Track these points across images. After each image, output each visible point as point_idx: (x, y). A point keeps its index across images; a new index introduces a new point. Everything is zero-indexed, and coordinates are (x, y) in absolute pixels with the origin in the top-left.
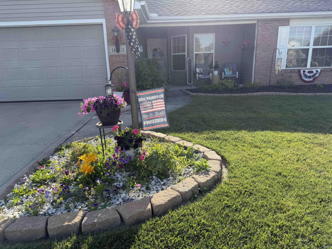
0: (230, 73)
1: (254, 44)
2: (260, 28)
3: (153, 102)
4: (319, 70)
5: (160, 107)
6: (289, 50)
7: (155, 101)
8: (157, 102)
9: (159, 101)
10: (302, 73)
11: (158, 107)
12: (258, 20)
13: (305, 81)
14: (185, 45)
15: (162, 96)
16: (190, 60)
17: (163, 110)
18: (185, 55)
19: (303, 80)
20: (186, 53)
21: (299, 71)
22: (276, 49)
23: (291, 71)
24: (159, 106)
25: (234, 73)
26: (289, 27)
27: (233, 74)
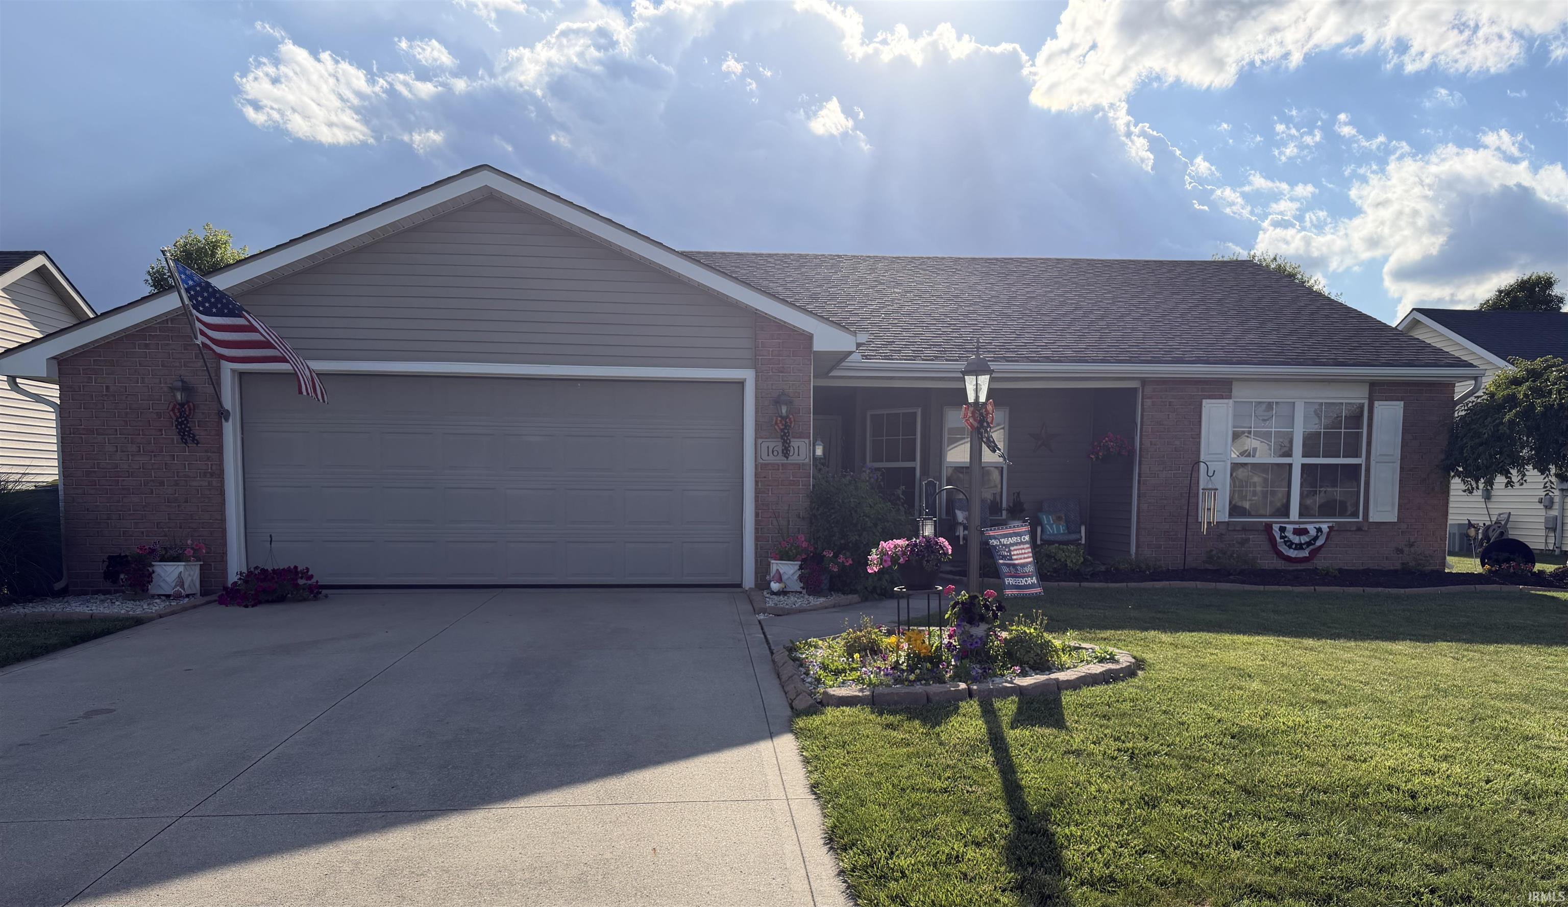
0: (1058, 529)
1: (1133, 446)
2: (1148, 402)
3: (1012, 548)
4: (1325, 527)
5: (1024, 558)
6: (1235, 466)
7: (1015, 547)
8: (1019, 549)
9: (1022, 546)
10: (1277, 535)
11: (1021, 559)
12: (1144, 382)
13: (1288, 559)
14: (914, 440)
15: (1027, 538)
16: (931, 485)
17: (1030, 563)
18: (914, 469)
19: (1280, 554)
20: (918, 464)
21: (1268, 527)
22: (1198, 462)
23: (1245, 528)
24: (1023, 556)
25: (1072, 528)
26: (1231, 401)
27: (1069, 533)
